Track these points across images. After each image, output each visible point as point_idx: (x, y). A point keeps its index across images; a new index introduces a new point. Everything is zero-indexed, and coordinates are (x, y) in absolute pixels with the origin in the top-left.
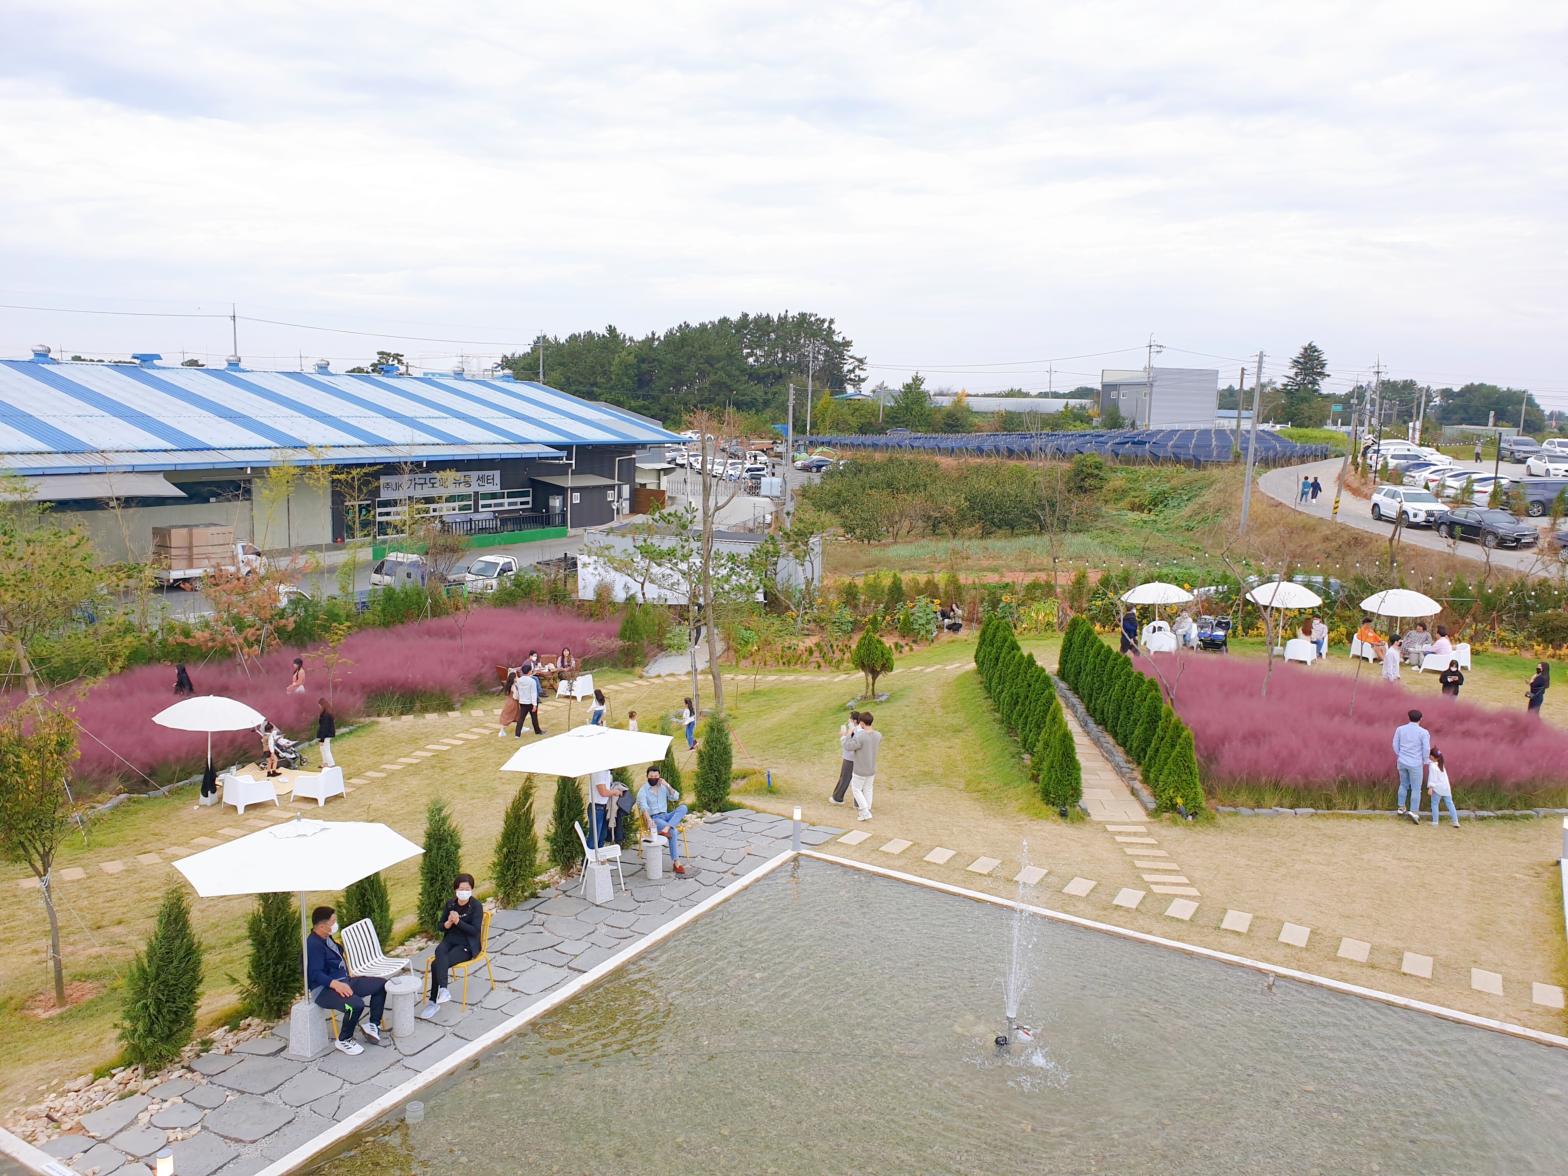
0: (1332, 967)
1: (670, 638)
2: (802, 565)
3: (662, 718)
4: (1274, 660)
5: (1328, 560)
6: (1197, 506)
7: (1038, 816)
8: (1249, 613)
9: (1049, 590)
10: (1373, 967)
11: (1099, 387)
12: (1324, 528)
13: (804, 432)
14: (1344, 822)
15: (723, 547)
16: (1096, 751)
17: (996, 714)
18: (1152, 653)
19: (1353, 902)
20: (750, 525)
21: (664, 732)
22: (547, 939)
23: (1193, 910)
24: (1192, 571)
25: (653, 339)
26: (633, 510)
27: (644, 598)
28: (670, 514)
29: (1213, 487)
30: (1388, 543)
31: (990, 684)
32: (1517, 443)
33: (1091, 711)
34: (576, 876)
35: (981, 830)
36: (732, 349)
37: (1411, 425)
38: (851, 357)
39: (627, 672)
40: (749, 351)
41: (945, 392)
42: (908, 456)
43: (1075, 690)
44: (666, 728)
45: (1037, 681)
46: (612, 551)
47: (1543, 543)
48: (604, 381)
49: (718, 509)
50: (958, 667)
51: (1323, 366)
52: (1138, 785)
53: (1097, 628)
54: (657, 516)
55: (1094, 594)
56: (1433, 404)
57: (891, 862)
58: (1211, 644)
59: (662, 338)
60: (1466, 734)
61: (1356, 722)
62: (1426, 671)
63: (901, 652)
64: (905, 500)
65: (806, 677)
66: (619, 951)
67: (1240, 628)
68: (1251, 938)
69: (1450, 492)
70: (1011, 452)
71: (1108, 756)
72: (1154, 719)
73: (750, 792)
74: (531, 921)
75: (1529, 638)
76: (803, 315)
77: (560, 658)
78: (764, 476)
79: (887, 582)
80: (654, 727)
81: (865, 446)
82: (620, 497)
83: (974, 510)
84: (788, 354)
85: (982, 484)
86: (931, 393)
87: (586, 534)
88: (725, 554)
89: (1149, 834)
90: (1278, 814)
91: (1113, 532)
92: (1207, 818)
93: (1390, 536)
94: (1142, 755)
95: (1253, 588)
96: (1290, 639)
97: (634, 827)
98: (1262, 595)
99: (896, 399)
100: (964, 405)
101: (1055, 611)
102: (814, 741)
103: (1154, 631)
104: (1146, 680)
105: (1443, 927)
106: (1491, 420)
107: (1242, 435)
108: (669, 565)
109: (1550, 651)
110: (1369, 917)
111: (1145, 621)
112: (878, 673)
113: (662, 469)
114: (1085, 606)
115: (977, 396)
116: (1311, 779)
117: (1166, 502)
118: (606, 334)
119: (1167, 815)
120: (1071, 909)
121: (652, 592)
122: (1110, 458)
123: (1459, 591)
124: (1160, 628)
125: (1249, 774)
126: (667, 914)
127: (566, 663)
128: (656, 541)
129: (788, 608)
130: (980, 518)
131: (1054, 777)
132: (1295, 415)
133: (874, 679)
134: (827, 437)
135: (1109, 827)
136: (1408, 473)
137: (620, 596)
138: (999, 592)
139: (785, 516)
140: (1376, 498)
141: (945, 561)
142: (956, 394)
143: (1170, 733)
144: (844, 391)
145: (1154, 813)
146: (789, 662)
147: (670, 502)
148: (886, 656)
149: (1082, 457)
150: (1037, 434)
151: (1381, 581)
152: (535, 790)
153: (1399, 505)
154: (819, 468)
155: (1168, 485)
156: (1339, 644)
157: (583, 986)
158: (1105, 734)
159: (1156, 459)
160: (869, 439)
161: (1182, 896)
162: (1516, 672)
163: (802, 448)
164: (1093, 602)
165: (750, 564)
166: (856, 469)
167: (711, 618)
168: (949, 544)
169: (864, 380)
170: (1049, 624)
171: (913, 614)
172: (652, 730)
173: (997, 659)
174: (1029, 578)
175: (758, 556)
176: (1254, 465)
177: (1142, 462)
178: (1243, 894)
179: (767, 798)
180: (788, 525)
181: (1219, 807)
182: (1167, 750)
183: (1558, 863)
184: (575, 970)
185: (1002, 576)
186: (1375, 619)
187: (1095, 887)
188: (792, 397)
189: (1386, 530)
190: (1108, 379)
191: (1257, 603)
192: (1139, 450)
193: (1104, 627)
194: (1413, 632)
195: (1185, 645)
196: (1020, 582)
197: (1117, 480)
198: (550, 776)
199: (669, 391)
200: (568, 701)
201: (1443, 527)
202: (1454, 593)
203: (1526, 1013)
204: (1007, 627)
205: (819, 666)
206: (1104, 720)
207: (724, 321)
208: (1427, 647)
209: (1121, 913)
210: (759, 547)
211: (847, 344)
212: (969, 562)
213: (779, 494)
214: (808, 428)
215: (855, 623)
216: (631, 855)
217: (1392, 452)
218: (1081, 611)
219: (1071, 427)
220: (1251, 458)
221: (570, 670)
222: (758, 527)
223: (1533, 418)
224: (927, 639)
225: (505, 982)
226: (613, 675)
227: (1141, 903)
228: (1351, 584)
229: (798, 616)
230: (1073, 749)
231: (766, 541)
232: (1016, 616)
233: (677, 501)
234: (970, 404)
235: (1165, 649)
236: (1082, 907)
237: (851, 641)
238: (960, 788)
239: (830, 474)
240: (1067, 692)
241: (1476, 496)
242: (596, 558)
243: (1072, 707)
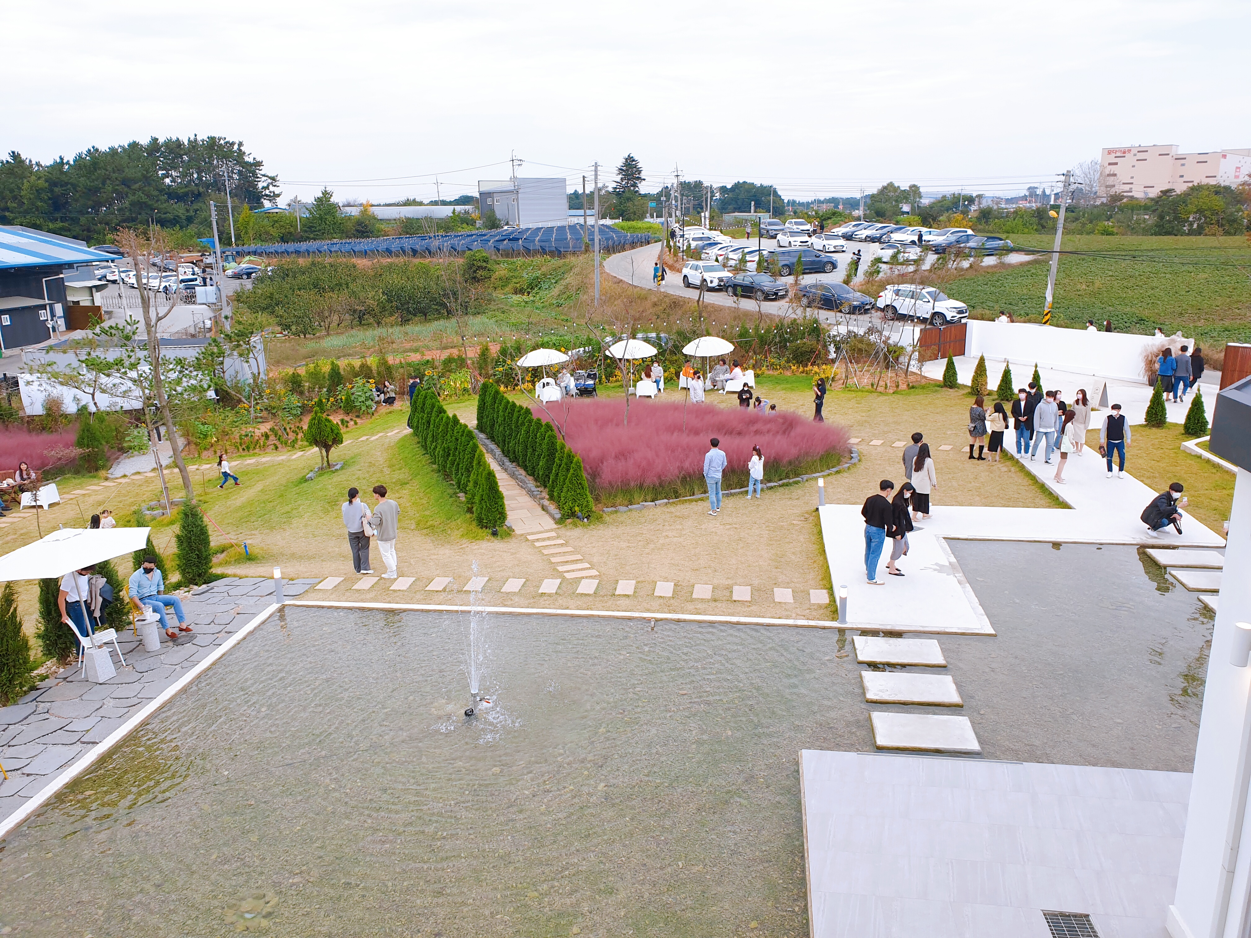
0: (690, 606)
1: (130, 441)
2: (247, 362)
3: (135, 513)
4: (630, 398)
5: (658, 321)
6: (562, 287)
7: (476, 538)
8: (609, 366)
9: (461, 363)
10: (715, 601)
11: (477, 195)
12: (653, 297)
13: (230, 244)
14: (687, 505)
15: (169, 353)
16: (513, 482)
17: (434, 466)
18: (544, 403)
19: (699, 559)
20: (192, 331)
21: (140, 524)
22: (54, 723)
23: (596, 586)
24: (565, 337)
25: (62, 163)
26: (71, 326)
27: (97, 407)
28: (111, 327)
29: (573, 270)
30: (696, 304)
31: (426, 443)
32: (770, 224)
33: (505, 453)
34: (74, 663)
35: (433, 557)
36: (147, 172)
37: (703, 214)
38: (264, 175)
39: (91, 477)
40: (164, 172)
41: (352, 203)
42: (328, 260)
43: (492, 438)
44: (141, 521)
45: (462, 435)
46: (55, 367)
47: (791, 294)
48: (15, 205)
49: (159, 319)
50: (398, 433)
51: (640, 172)
52: (546, 503)
53: (502, 388)
54: (98, 330)
55: (496, 362)
56: (715, 198)
57: (363, 597)
58: (585, 392)
59: (72, 162)
60: (757, 432)
61: (688, 435)
62: (728, 392)
63: (347, 427)
64: (331, 297)
65: (267, 458)
66: (129, 718)
67: (604, 377)
68: (636, 597)
69: (732, 263)
70: (415, 252)
71: (522, 485)
72: (552, 451)
73: (230, 562)
74: (35, 711)
75: (788, 361)
76: (212, 139)
77: (18, 472)
78: (197, 285)
79: (326, 369)
80: (129, 521)
81: (288, 253)
82: (53, 315)
83: (392, 302)
84: (203, 174)
85: (395, 280)
86: (341, 205)
87: (23, 353)
88: (172, 359)
89: (558, 537)
90: (645, 507)
91: (503, 312)
92: (597, 518)
93: (697, 298)
94: (547, 479)
95: (610, 346)
96: (638, 381)
97: (126, 610)
98: (617, 351)
99: (310, 211)
100: (370, 214)
101: (469, 379)
102: (282, 511)
103: (544, 386)
104: (543, 424)
105: (754, 565)
106: (753, 208)
107: (589, 229)
108: (118, 375)
109: (801, 369)
110: (710, 567)
111: (536, 379)
112: (331, 446)
113: (95, 286)
114: (491, 372)
115: (379, 205)
116: (663, 479)
117: (540, 286)
118: (10, 160)
119: (569, 521)
120: (509, 603)
121: (104, 402)
122: (493, 253)
123: (744, 334)
124: (548, 383)
125: (622, 481)
126: (171, 678)
127: (25, 477)
128: (99, 353)
129: (240, 401)
130: (398, 309)
131: (485, 507)
132: (624, 211)
133: (327, 452)
134: (253, 247)
135: (530, 537)
136: (704, 251)
137: (71, 408)
138: (422, 368)
139: (223, 320)
140: (685, 271)
141: (374, 346)
142: (361, 205)
143: (565, 460)
144: (261, 205)
145: (560, 521)
146: (248, 448)
147: (107, 317)
148: (336, 431)
149: (472, 253)
150: (435, 236)
151: (694, 332)
152: (16, 596)
153: (701, 275)
154: (249, 275)
155: (540, 272)
156: (671, 380)
157: (99, 755)
158: (518, 468)
159: (528, 252)
160: (291, 246)
161: (587, 577)
162: (782, 386)
163: (230, 258)
164: (497, 369)
165: (198, 366)
166: (284, 273)
167: (169, 418)
168: (375, 332)
169: (278, 195)
170: (465, 390)
171: (353, 394)
172: (127, 524)
173: (429, 422)
174: (445, 355)
175: (204, 358)
176: (600, 252)
177: (519, 254)
178: (627, 568)
179: (247, 565)
180: (228, 327)
181: (605, 509)
182: (564, 473)
183: (817, 509)
184: (88, 743)
185: (423, 355)
186: (693, 360)
187: (525, 583)
188: (214, 213)
189: (694, 294)
190: (485, 188)
191: (614, 357)
192: (515, 245)
193: (507, 387)
194: (718, 366)
195: (567, 394)
196: (438, 358)
197: (501, 270)
198: (29, 582)
199: (88, 213)
200: (35, 510)
201: (730, 289)
202: (741, 336)
203: (808, 611)
204: (433, 396)
205: (277, 448)
206: (516, 458)
207: (134, 145)
208: (728, 376)
209: (545, 598)
210: (204, 350)
211: (259, 164)
212: (394, 346)
213: (215, 301)
214: (233, 240)
215: (303, 407)
216: (127, 635)
217: (692, 236)
218: (488, 376)
219: (459, 229)
220: (597, 248)
221: (31, 482)
222: (199, 332)
223: (778, 206)
224: (368, 413)
225: (17, 770)
226: (77, 481)
227: (559, 588)
228: (674, 337)
229: (250, 407)
230: (496, 483)
231: (209, 344)
232: (438, 386)
233: (114, 315)
234: (375, 213)
235: (553, 399)
236: (517, 600)
237: (302, 423)
238: (412, 528)
239: (261, 280)
240: (486, 441)
241: (749, 264)
242: (39, 375)
243: (492, 452)
